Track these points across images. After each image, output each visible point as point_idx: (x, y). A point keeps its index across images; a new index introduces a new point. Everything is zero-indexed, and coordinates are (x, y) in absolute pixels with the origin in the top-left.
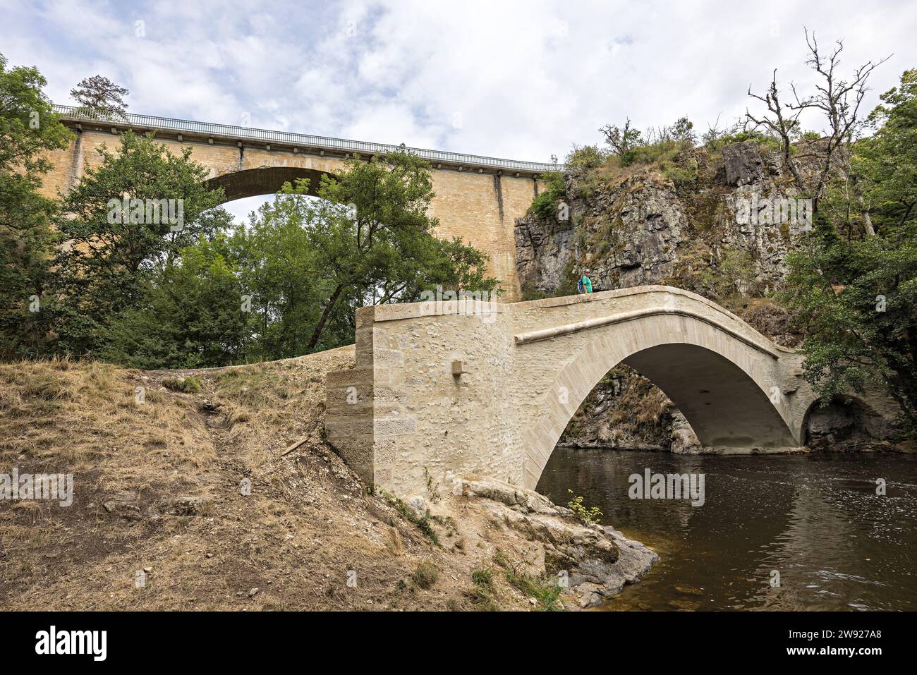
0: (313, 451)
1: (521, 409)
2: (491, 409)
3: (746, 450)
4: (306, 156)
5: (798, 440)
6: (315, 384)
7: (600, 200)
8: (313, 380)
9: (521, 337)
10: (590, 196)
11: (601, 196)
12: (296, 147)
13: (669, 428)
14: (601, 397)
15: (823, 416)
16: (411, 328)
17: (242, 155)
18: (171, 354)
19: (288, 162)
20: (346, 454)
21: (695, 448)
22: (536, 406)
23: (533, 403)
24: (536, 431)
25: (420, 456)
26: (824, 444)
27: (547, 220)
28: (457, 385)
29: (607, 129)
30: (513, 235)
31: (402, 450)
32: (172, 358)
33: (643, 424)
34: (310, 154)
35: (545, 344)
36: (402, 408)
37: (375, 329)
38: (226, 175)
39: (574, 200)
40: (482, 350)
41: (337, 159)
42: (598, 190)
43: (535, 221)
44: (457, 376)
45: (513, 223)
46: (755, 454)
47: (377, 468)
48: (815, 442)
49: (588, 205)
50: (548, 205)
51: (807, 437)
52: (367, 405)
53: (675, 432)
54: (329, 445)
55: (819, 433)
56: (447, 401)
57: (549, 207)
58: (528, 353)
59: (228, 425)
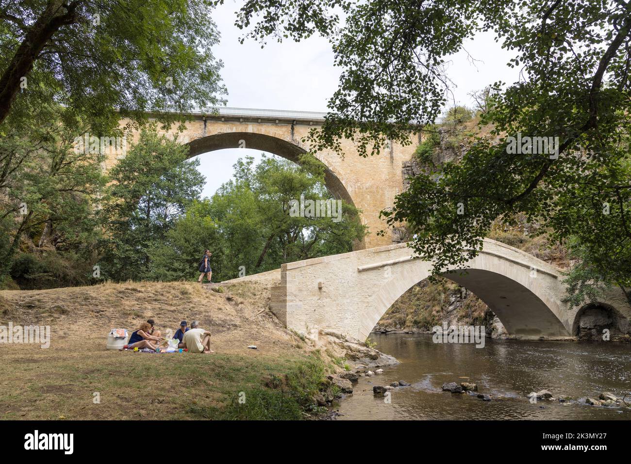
0: (267, 314)
1: (359, 303)
2: (337, 302)
3: (535, 337)
4: (248, 123)
5: (571, 332)
6: (266, 290)
7: (464, 151)
8: (265, 289)
9: (361, 268)
10: (457, 147)
11: (464, 149)
12: (242, 118)
13: (491, 322)
14: (453, 299)
15: (591, 317)
16: (301, 271)
17: (205, 126)
18: (187, 271)
19: (236, 129)
20: (278, 315)
21: (504, 335)
22: (368, 302)
23: (366, 300)
24: (367, 314)
25: (304, 318)
26: (589, 336)
27: (427, 163)
28: (321, 292)
29: (473, 93)
30: (401, 175)
31: (297, 315)
32: (187, 273)
33: (477, 318)
34: (251, 122)
35: (375, 271)
36: (297, 300)
37: (287, 272)
38: (195, 140)
39: (446, 149)
40: (334, 277)
41: (270, 124)
42: (462, 144)
43: (418, 164)
44: (320, 288)
45: (401, 165)
46: (541, 340)
47: (288, 319)
48: (583, 333)
49: (456, 154)
50: (426, 152)
51: (577, 330)
52: (285, 299)
53: (494, 325)
54: (272, 312)
55: (586, 328)
56: (315, 298)
57: (427, 154)
58: (365, 276)
59: (237, 304)
